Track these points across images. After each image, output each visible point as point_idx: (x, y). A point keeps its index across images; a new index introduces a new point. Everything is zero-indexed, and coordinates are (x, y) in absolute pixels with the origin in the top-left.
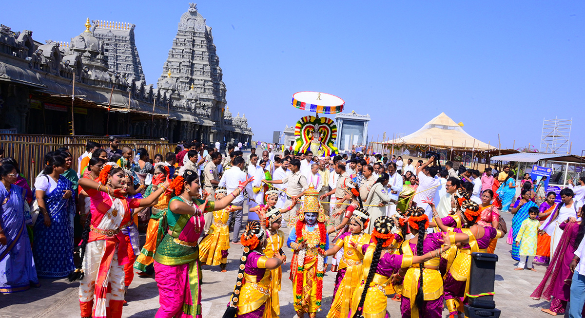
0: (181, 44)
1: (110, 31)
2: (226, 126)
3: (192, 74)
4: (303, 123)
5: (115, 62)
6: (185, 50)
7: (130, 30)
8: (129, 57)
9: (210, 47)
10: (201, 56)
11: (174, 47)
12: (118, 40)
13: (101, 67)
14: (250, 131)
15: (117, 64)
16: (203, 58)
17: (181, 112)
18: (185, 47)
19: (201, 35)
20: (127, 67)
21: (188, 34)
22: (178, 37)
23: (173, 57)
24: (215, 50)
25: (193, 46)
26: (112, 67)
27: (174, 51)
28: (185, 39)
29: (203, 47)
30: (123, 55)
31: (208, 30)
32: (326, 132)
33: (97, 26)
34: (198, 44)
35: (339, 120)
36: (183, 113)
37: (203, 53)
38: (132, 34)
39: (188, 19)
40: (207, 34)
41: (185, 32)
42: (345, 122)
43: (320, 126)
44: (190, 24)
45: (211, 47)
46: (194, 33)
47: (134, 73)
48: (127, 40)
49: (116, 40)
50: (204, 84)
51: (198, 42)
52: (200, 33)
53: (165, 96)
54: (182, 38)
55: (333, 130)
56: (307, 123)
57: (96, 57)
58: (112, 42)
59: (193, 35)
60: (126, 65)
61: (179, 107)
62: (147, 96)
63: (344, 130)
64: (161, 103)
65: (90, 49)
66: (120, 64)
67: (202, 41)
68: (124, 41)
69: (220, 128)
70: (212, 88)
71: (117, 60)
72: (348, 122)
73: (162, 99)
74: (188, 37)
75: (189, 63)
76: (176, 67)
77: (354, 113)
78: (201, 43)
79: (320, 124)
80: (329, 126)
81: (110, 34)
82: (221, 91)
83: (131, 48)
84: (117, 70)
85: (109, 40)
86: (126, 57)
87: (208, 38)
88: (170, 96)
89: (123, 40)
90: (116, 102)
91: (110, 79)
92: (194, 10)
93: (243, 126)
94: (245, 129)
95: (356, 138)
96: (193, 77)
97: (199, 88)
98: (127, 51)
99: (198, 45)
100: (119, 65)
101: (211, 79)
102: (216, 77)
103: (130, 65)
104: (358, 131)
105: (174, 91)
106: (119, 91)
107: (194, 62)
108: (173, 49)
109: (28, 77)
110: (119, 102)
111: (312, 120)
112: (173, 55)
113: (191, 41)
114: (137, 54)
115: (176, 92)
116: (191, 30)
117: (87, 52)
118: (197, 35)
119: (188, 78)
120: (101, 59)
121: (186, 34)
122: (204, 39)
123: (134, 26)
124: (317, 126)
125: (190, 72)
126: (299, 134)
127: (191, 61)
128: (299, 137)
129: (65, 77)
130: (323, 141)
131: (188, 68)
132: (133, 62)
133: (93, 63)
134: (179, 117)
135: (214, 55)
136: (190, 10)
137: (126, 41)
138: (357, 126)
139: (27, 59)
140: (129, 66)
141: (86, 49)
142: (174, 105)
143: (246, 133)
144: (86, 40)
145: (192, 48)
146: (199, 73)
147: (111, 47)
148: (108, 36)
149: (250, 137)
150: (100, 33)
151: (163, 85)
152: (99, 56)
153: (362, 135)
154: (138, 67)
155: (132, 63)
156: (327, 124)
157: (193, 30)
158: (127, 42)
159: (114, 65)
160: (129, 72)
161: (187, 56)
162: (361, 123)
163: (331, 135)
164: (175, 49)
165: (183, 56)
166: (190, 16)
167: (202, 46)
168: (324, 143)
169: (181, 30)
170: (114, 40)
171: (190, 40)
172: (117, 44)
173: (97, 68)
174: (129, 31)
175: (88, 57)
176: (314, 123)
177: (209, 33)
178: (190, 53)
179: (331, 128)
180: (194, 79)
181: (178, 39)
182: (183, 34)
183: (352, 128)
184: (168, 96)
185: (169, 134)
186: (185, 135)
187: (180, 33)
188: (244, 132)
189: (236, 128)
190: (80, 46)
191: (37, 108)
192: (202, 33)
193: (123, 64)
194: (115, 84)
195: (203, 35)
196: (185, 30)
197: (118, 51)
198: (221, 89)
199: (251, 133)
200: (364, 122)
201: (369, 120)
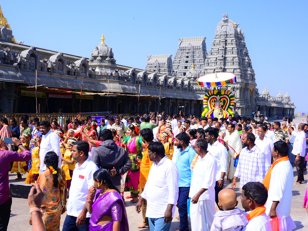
0: (217, 44)
1: (190, 44)
3: (225, 65)
4: (209, 96)
6: (219, 49)
7: (202, 41)
8: (202, 59)
9: (239, 43)
10: (232, 51)
11: (213, 48)
12: (194, 49)
13: (108, 66)
16: (233, 52)
17: (199, 93)
18: (220, 46)
19: (231, 36)
21: (222, 37)
25: (226, 44)
28: (220, 41)
30: (198, 59)
32: (226, 101)
33: (182, 42)
34: (229, 42)
36: (201, 94)
38: (204, 44)
39: (222, 26)
40: (238, 34)
44: (224, 29)
45: (241, 43)
46: (227, 35)
49: (193, 49)
50: (234, 71)
51: (229, 41)
52: (231, 35)
53: (183, 83)
54: (217, 41)
56: (212, 95)
57: (105, 60)
58: (191, 51)
59: (225, 37)
60: (199, 65)
61: (198, 90)
62: (161, 83)
65: (101, 55)
66: (196, 65)
67: (232, 40)
68: (198, 50)
69: (249, 104)
70: (240, 73)
71: (194, 63)
74: (222, 38)
75: (222, 57)
76: (213, 62)
78: (232, 42)
79: (221, 95)
80: (228, 96)
81: (190, 46)
82: (248, 75)
83: (203, 53)
85: (189, 50)
86: (200, 60)
87: (239, 37)
89: (198, 49)
90: (113, 89)
91: (111, 73)
92: (226, 18)
96: (226, 67)
98: (200, 56)
101: (238, 67)
102: (244, 65)
105: (195, 78)
106: (117, 81)
107: (226, 56)
108: (212, 49)
110: (115, 89)
111: (215, 93)
112: (212, 53)
113: (224, 41)
116: (224, 33)
117: (99, 57)
118: (228, 36)
119: (221, 68)
120: (108, 61)
121: (221, 37)
122: (234, 38)
123: (206, 38)
124: (218, 97)
125: (223, 64)
126: (206, 103)
127: (224, 55)
128: (206, 106)
129: (71, 75)
130: (223, 108)
131: (222, 61)
133: (102, 64)
135: (242, 49)
136: (223, 19)
137: (200, 49)
139: (14, 65)
140: (201, 66)
141: (99, 55)
142: (194, 89)
144: (99, 49)
145: (225, 46)
146: (230, 64)
147: (190, 54)
148: (189, 47)
152: (108, 59)
156: (227, 95)
157: (226, 33)
158: (201, 49)
161: (221, 52)
163: (230, 103)
164: (213, 49)
165: (218, 53)
166: (224, 24)
167: (232, 44)
169: (218, 34)
170: (192, 50)
171: (224, 40)
172: (194, 52)
173: (106, 67)
175: (99, 60)
176: (217, 95)
177: (239, 33)
178: (223, 50)
179: (230, 98)
180: (226, 69)
181: (215, 41)
182: (219, 37)
187: (217, 37)
188: (285, 106)
189: (273, 103)
190: (95, 54)
191: (41, 97)
192: (232, 34)
193: (197, 65)
194: (115, 76)
195: (233, 36)
196: (220, 34)
197: (195, 56)
198: (249, 74)
199: (292, 107)
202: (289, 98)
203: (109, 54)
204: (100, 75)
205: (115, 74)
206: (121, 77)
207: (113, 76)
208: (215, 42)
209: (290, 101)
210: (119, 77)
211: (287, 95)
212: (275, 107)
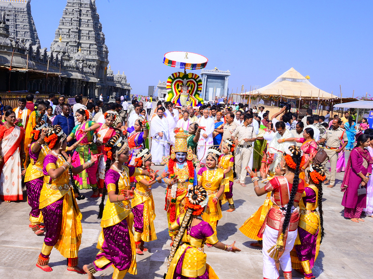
0: (70, 13)
1: (10, 4)
2: (108, 82)
3: (79, 39)
4: (173, 78)
5: (15, 29)
6: (73, 19)
8: (27, 25)
9: (94, 15)
10: (87, 23)
11: (64, 17)
12: (17, 11)
13: (3, 34)
14: (129, 86)
15: (17, 31)
16: (88, 25)
18: (73, 16)
19: (86, 6)
20: (25, 34)
21: (76, 5)
22: (67, 8)
23: (63, 24)
24: (99, 18)
25: (80, 15)
26: (13, 34)
27: (64, 20)
28: (73, 10)
29: (89, 15)
30: (21, 24)
31: (93, 2)
32: (193, 85)
34: (84, 13)
35: (204, 76)
36: (72, 71)
37: (88, 21)
38: (28, 6)
40: (92, 4)
41: (73, 4)
42: (209, 77)
43: (188, 80)
45: (95, 15)
46: (81, 4)
47: (30, 39)
48: (25, 11)
49: (15, 11)
50: (90, 47)
51: (84, 12)
52: (85, 4)
53: (57, 58)
54: (70, 9)
55: (199, 83)
56: (177, 78)
58: (12, 13)
59: (79, 6)
60: (24, 32)
61: (69, 67)
62: (42, 57)
63: (208, 84)
64: (54, 63)
66: (19, 31)
67: (87, 11)
69: (104, 84)
70: (97, 50)
71: (16, 28)
72: (212, 77)
73: (55, 60)
74: (76, 7)
75: (77, 29)
76: (66, 33)
77: (217, 69)
78: (87, 13)
81: (10, 7)
82: (104, 53)
83: (28, 18)
84: (17, 36)
85: (9, 11)
86: (24, 25)
87: (93, 8)
88: (61, 57)
89: (21, 11)
90: (16, 63)
91: (11, 44)
93: (123, 82)
94: (124, 84)
95: (219, 90)
96: (81, 42)
97: (86, 50)
98: (24, 21)
99: (84, 14)
100: (18, 32)
101: (95, 43)
102: (99, 41)
103: (28, 32)
104: (220, 84)
105: (64, 53)
106: (18, 54)
107: (81, 28)
108: (63, 18)
110: (19, 63)
112: (63, 23)
113: (78, 11)
114: (33, 23)
115: (66, 54)
116: (78, 2)
118: (83, 6)
119: (76, 42)
120: (3, 28)
121: (74, 5)
122: (89, 9)
124: (185, 81)
125: (77, 37)
126: (170, 87)
127: (78, 28)
128: (170, 90)
130: (190, 93)
131: (76, 34)
132: (30, 29)
134: (69, 75)
135: (97, 22)
137: (24, 12)
138: (219, 81)
140: (26, 33)
142: (65, 65)
143: (126, 87)
145: (79, 17)
146: (85, 37)
147: (11, 17)
148: (9, 8)
149: (129, 91)
150: (2, 6)
151: (55, 48)
152: (1, 25)
153: (224, 88)
154: (34, 34)
155: (29, 31)
156: (194, 79)
157: (80, 2)
158: (25, 13)
159: (14, 33)
160: (27, 38)
161: (75, 23)
162: (222, 78)
163: (198, 88)
164: (65, 18)
165: (72, 23)
167: (87, 15)
168: (191, 95)
169: (70, 2)
170: (14, 12)
171: (78, 10)
172: (16, 15)
174: (26, 3)
176: (183, 78)
177: (93, 4)
178: (77, 21)
179: (197, 82)
180: (81, 43)
181: (67, 9)
182: (71, 5)
183: (215, 82)
184: (59, 58)
186: (74, 90)
187: (69, 5)
188: (124, 87)
189: (117, 83)
192: (87, 4)
193: (21, 31)
195: (88, 6)
196: (73, 2)
197: (17, 20)
198: (104, 51)
199: (129, 88)
200: (225, 77)
201: (229, 75)
202: (125, 78)
203: (2, 19)
205: (15, 46)
208: (67, 10)
210: (19, 49)
211: (124, 75)
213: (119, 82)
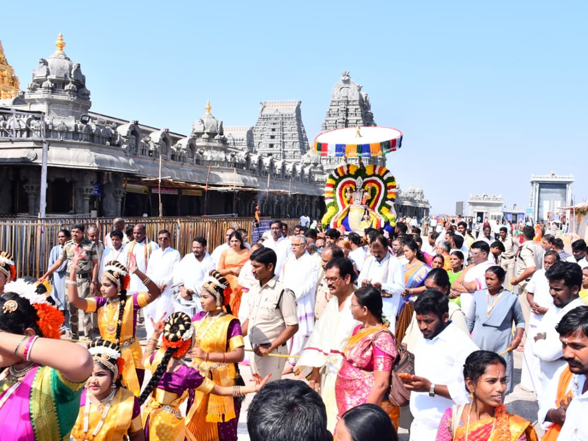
0: (334, 114)
1: (277, 110)
4: (337, 177)
5: (282, 140)
6: (338, 121)
7: (296, 106)
8: (295, 134)
9: (365, 114)
11: (327, 119)
12: (284, 118)
14: (427, 203)
15: (284, 142)
18: (338, 118)
19: (355, 103)
20: (293, 144)
21: (341, 104)
22: (331, 108)
23: (326, 129)
24: (372, 117)
25: (347, 115)
26: (279, 146)
27: (327, 123)
28: (338, 110)
29: (358, 115)
30: (289, 133)
31: (364, 97)
33: (265, 107)
34: (353, 112)
35: (534, 184)
37: (357, 121)
38: (298, 111)
39: (341, 88)
40: (363, 101)
41: (339, 102)
42: (542, 186)
44: (344, 93)
45: (367, 114)
46: (348, 102)
47: (300, 150)
48: (294, 117)
49: (282, 118)
51: (351, 111)
52: (354, 101)
53: (303, 171)
54: (335, 109)
55: (389, 184)
56: (345, 176)
57: (214, 138)
58: (278, 121)
59: (346, 104)
60: (292, 143)
62: (278, 172)
63: (542, 195)
64: (297, 179)
65: (208, 131)
66: (287, 142)
67: (356, 109)
68: (291, 119)
71: (283, 138)
72: (547, 185)
73: (299, 174)
74: (341, 106)
77: (553, 174)
78: (355, 111)
81: (277, 114)
82: (379, 160)
83: (298, 125)
84: (284, 148)
85: (276, 119)
86: (293, 134)
87: (364, 105)
88: (310, 170)
89: (289, 118)
91: (226, 158)
92: (347, 78)
93: (418, 198)
94: (419, 201)
95: (558, 204)
97: (354, 159)
98: (293, 129)
99: (351, 114)
100: (285, 143)
103: (296, 142)
104: (559, 195)
105: (316, 164)
106: (233, 170)
108: (326, 121)
109: (119, 164)
112: (326, 127)
113: (345, 111)
114: (304, 130)
115: (319, 166)
116: (344, 99)
117: (206, 134)
118: (350, 103)
121: (339, 104)
122: (358, 107)
123: (301, 102)
124: (359, 181)
129: (176, 161)
132: (299, 139)
133: (211, 144)
135: (370, 122)
136: (343, 78)
137: (292, 118)
138: (558, 190)
141: (205, 131)
142: (316, 180)
143: (421, 205)
144: (205, 122)
145: (345, 118)
147: (278, 125)
148: (275, 115)
149: (427, 210)
150: (267, 113)
151: (304, 159)
152: (217, 137)
153: (565, 200)
154: (304, 143)
155: (298, 140)
157: (346, 99)
158: (294, 119)
159: (281, 144)
160: (295, 150)
161: (340, 126)
162: (562, 186)
164: (328, 121)
165: (336, 127)
166: (343, 85)
167: (356, 114)
169: (335, 100)
170: (281, 119)
171: (343, 109)
172: (283, 123)
173: (215, 148)
174: (295, 108)
175: (206, 139)
176: (355, 177)
177: (364, 100)
178: (343, 123)
179: (385, 182)
181: (331, 109)
182: (336, 104)
183: (552, 192)
184: (307, 171)
185: (311, 212)
187: (334, 104)
188: (418, 205)
190: (200, 129)
191: (143, 193)
192: (356, 101)
193: (289, 142)
194: (231, 162)
195: (357, 103)
196: (338, 100)
197: (285, 129)
198: (379, 159)
200: (566, 184)
201: (572, 182)
202: (422, 193)
203: (219, 130)
204: (210, 161)
205: (231, 159)
206: (238, 164)
207: (228, 162)
208: (331, 111)
209: (423, 197)
210: (235, 163)
212: (409, 206)
213: (407, 199)
